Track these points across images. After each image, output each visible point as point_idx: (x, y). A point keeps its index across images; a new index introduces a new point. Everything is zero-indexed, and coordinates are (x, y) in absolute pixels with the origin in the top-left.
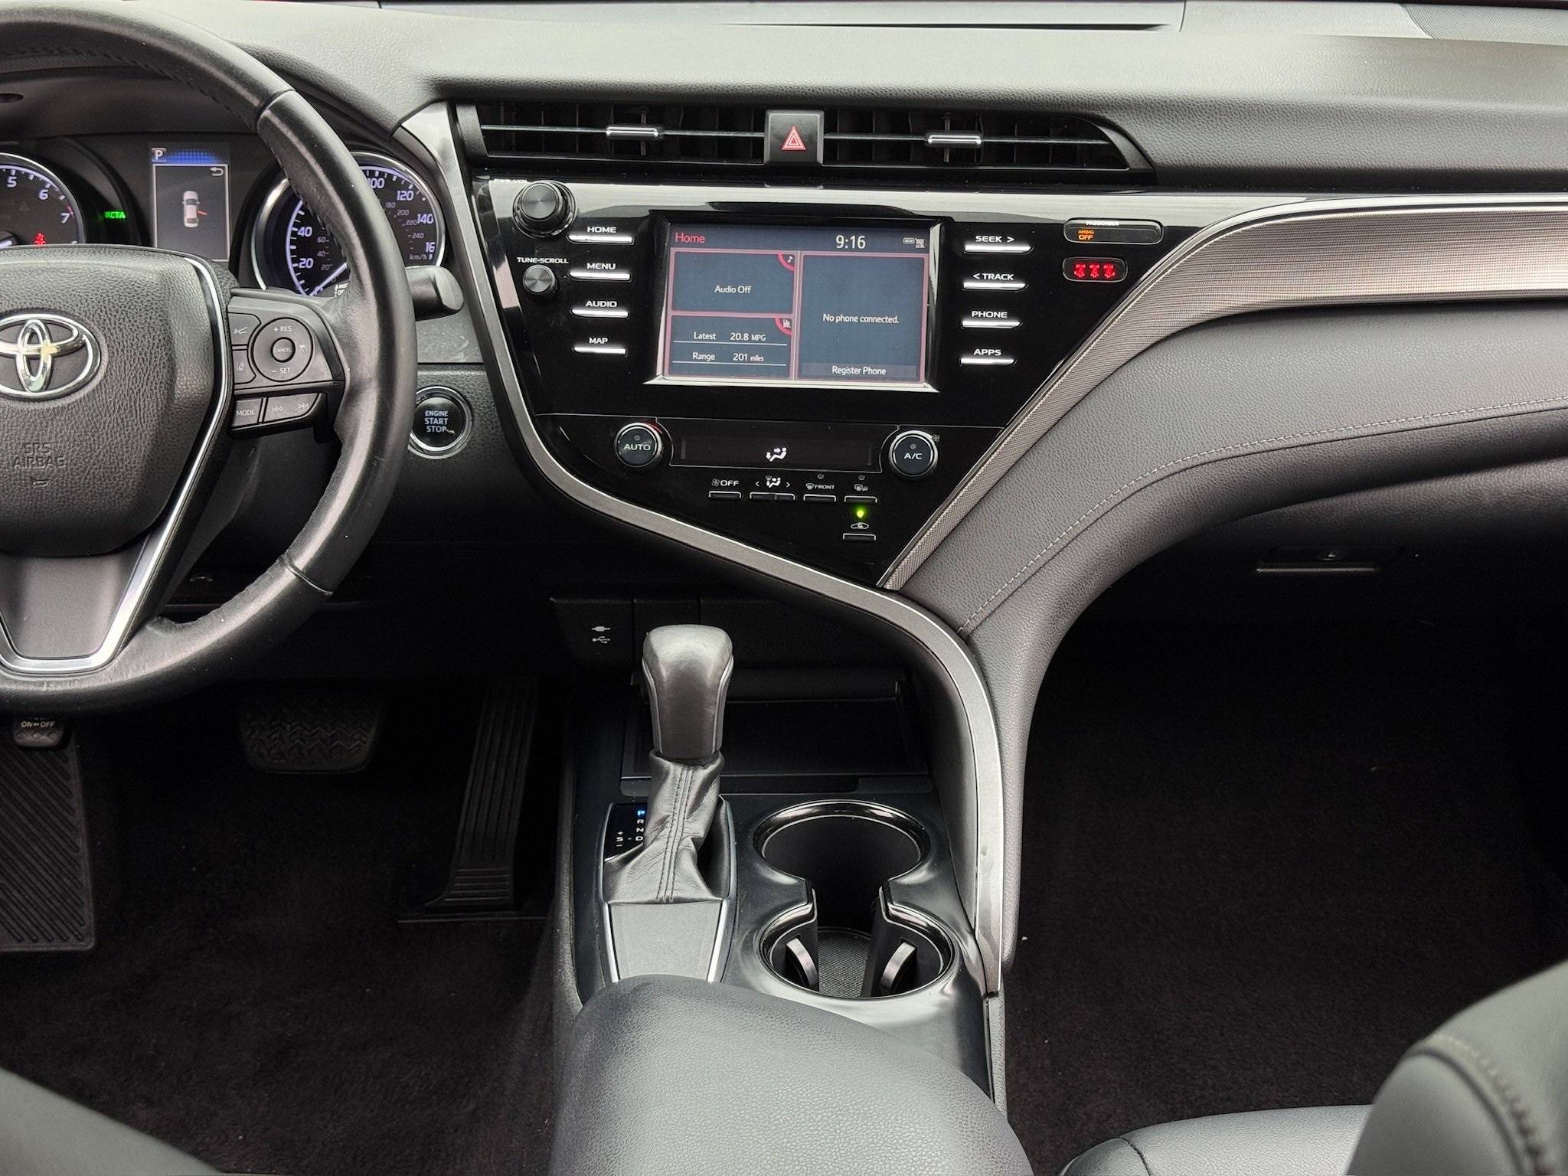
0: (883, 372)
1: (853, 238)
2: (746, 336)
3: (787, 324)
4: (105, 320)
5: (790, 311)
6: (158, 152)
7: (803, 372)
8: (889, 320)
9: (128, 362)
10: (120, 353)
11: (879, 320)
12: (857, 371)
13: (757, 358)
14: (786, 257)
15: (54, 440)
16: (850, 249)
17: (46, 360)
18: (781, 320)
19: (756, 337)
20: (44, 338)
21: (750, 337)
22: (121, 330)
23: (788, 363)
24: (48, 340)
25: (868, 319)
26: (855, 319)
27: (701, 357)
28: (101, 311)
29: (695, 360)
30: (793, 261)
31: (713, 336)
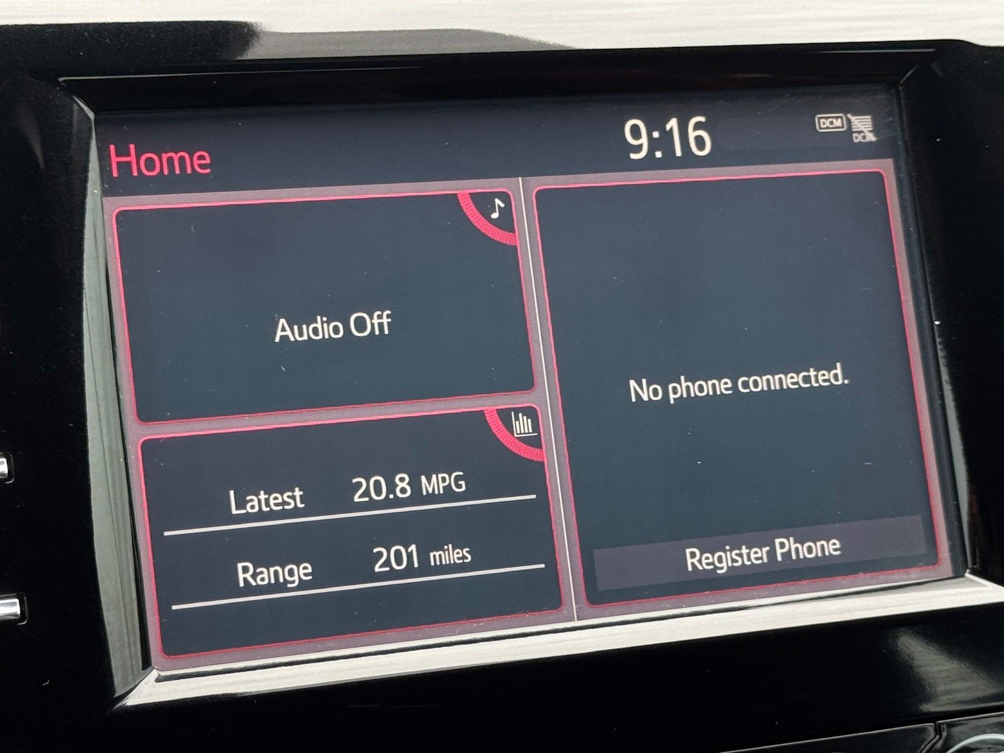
0: (832, 547)
1: (673, 124)
2: (402, 482)
3: (523, 426)
5: (527, 382)
7: (601, 587)
8: (821, 378)
11: (791, 380)
12: (757, 555)
13: (452, 555)
14: (483, 202)
16: (670, 162)
18: (505, 416)
19: (433, 484)
21: (415, 484)
23: (550, 556)
25: (763, 383)
26: (723, 386)
27: (266, 576)
29: (249, 590)
30: (507, 213)
31: (295, 498)
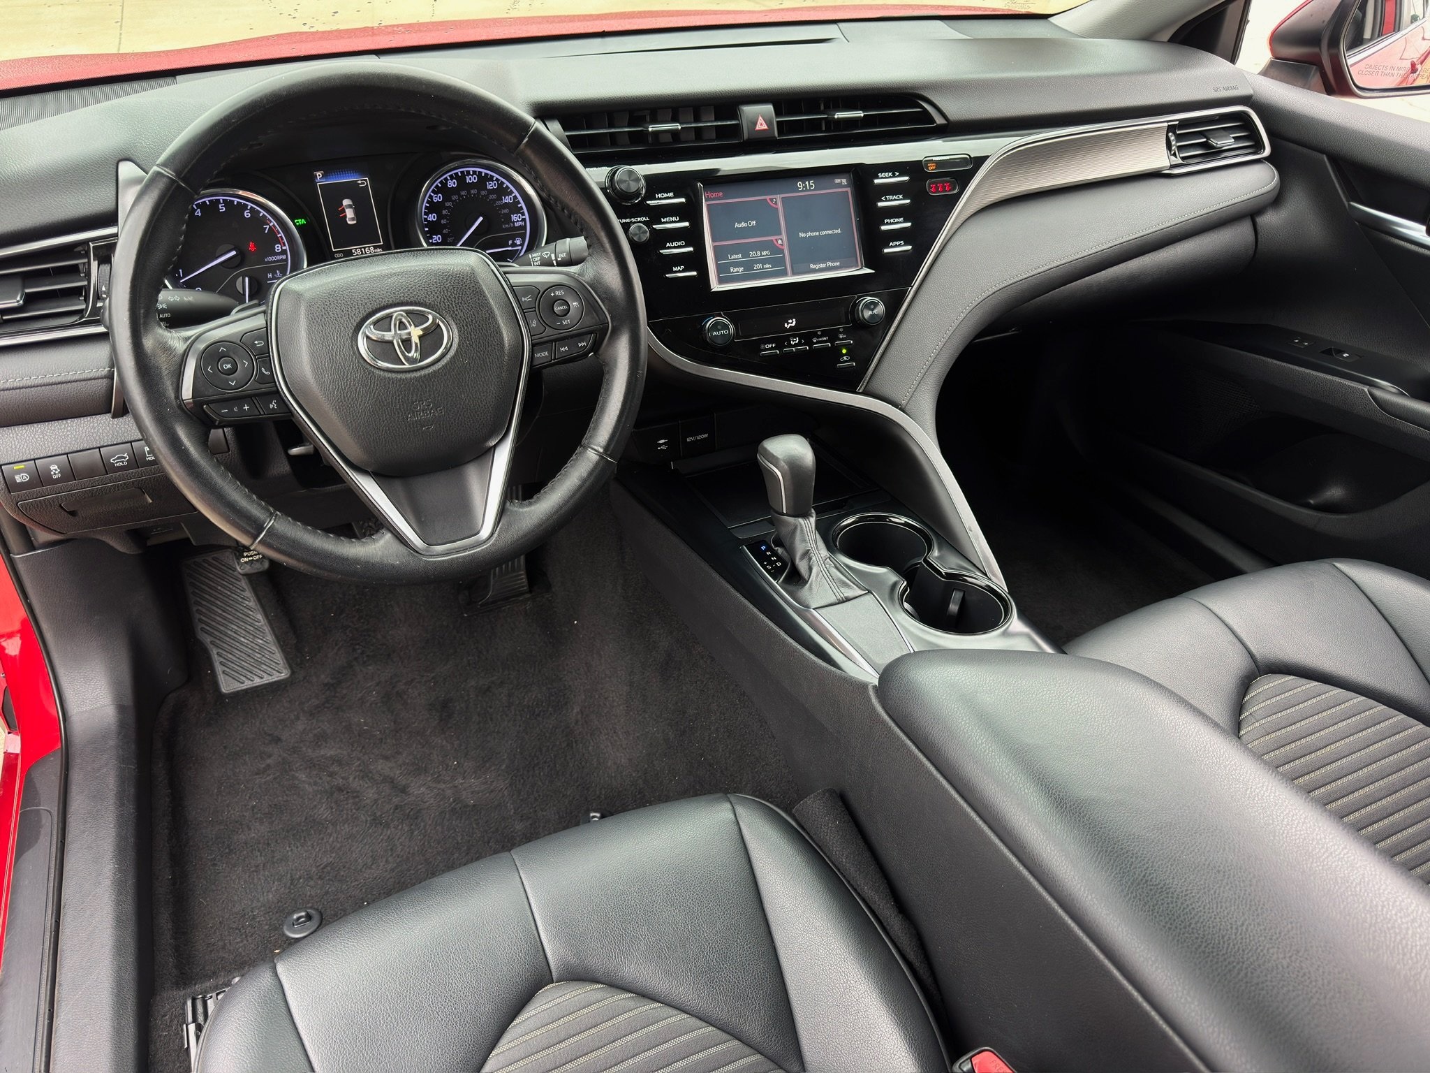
0: (838, 264)
1: (807, 183)
2: (758, 252)
3: (780, 242)
4: (448, 305)
5: (780, 234)
6: (319, 174)
7: (795, 271)
8: (836, 231)
9: (472, 333)
10: (466, 328)
11: (830, 232)
12: (824, 265)
13: (768, 266)
14: (771, 200)
15: (432, 396)
16: (806, 190)
17: (415, 339)
18: (776, 240)
19: (764, 253)
20: (411, 325)
21: (761, 253)
22: (462, 311)
23: (785, 266)
24: (413, 326)
25: (824, 233)
26: (817, 234)
27: (736, 270)
28: (444, 299)
29: (733, 272)
30: (776, 202)
31: (740, 256)
